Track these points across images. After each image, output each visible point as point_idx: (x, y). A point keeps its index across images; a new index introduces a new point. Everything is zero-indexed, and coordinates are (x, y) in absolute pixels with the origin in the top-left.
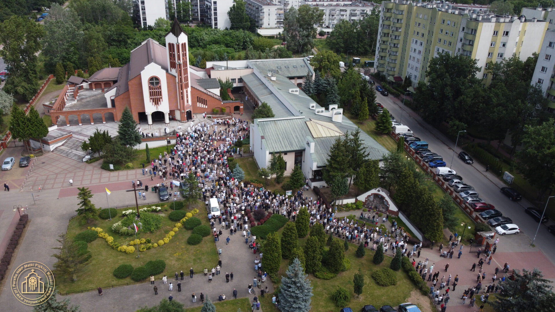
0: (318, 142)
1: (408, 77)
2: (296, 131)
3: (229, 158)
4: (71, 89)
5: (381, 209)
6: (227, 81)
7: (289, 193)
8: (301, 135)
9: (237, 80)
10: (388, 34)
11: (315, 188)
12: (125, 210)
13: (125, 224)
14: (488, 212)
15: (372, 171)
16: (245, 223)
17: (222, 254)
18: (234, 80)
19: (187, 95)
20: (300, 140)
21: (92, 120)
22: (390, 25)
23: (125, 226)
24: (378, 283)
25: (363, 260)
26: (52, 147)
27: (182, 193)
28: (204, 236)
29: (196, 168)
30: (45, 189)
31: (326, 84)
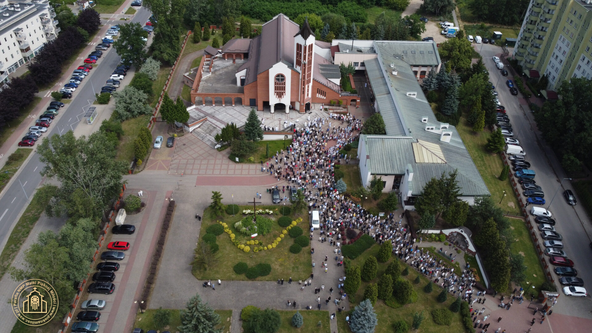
0: (418, 167)
1: (545, 76)
2: (400, 152)
3: (336, 166)
4: (207, 60)
5: (461, 246)
6: (349, 65)
7: (382, 215)
8: (404, 157)
9: (359, 64)
10: (536, 22)
11: (407, 211)
12: (245, 210)
13: (245, 225)
14: (564, 268)
15: (460, 212)
16: (338, 239)
17: (315, 267)
18: (356, 64)
19: (308, 90)
20: (402, 164)
21: (223, 102)
22: (539, 13)
23: (244, 227)
24: (435, 321)
25: (429, 296)
26: (191, 129)
27: (291, 200)
28: (303, 247)
29: (306, 173)
30: (186, 174)
31: (449, 81)
